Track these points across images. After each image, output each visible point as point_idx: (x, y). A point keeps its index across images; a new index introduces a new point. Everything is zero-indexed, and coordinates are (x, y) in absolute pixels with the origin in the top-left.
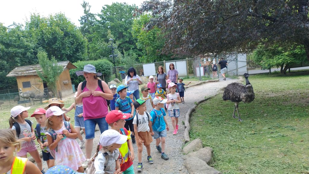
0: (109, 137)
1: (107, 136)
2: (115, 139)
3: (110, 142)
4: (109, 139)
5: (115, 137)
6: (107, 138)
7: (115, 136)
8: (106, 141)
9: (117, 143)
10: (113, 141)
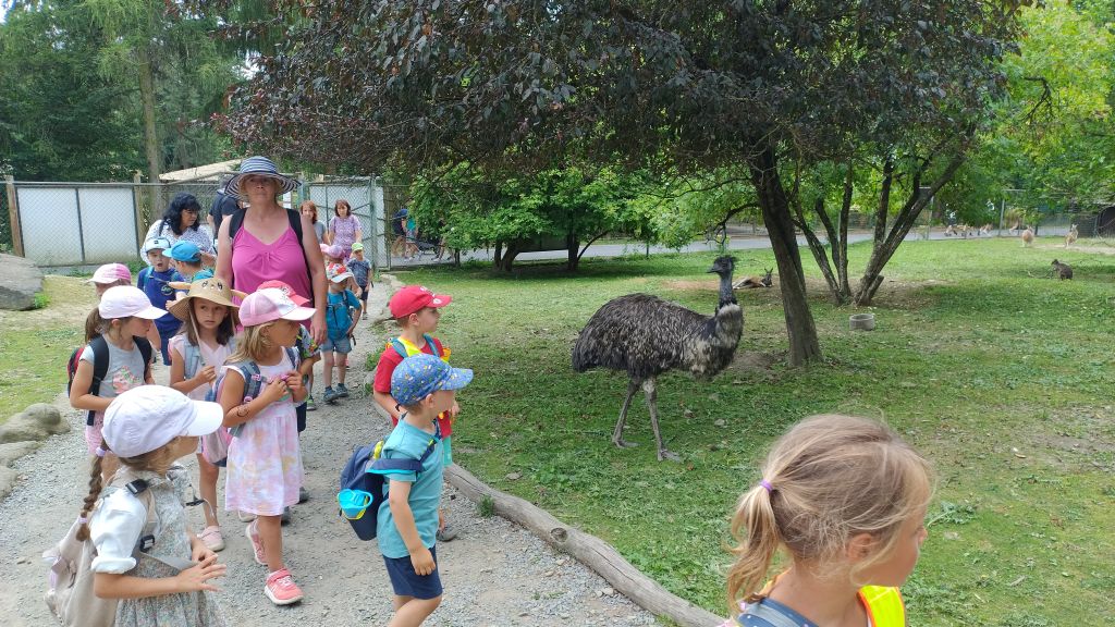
0: (153, 417)
1: (144, 415)
2: (180, 420)
3: (158, 435)
4: (154, 423)
5: (176, 413)
6: (144, 419)
7: (175, 408)
8: (143, 435)
9: (189, 435)
10: (171, 429)
